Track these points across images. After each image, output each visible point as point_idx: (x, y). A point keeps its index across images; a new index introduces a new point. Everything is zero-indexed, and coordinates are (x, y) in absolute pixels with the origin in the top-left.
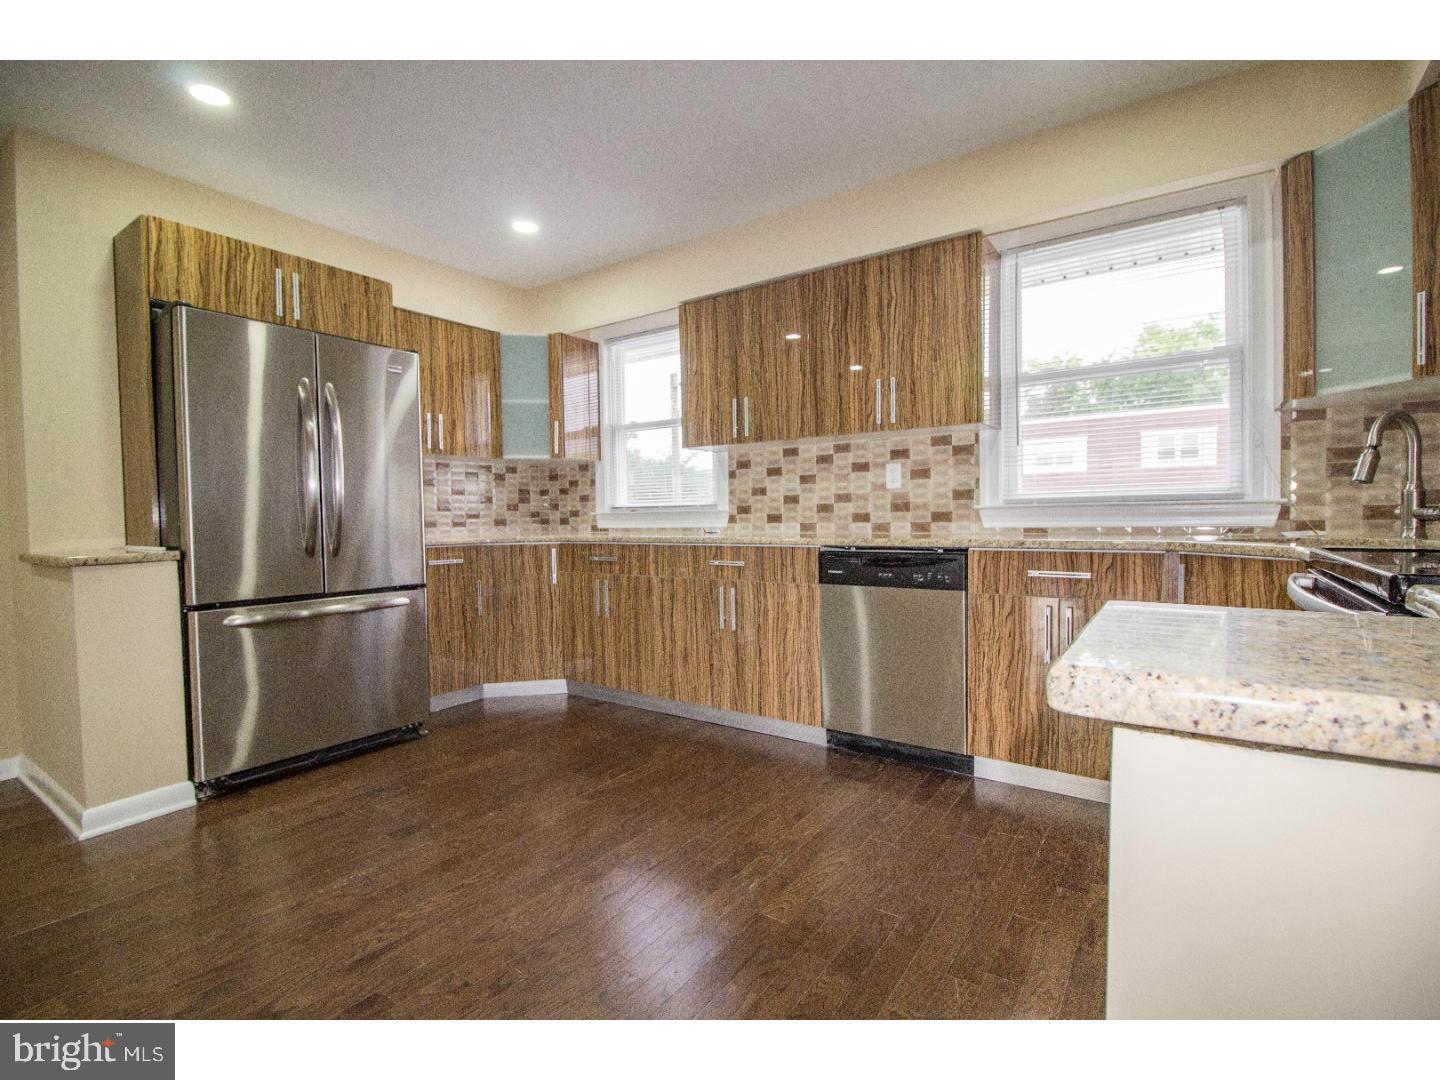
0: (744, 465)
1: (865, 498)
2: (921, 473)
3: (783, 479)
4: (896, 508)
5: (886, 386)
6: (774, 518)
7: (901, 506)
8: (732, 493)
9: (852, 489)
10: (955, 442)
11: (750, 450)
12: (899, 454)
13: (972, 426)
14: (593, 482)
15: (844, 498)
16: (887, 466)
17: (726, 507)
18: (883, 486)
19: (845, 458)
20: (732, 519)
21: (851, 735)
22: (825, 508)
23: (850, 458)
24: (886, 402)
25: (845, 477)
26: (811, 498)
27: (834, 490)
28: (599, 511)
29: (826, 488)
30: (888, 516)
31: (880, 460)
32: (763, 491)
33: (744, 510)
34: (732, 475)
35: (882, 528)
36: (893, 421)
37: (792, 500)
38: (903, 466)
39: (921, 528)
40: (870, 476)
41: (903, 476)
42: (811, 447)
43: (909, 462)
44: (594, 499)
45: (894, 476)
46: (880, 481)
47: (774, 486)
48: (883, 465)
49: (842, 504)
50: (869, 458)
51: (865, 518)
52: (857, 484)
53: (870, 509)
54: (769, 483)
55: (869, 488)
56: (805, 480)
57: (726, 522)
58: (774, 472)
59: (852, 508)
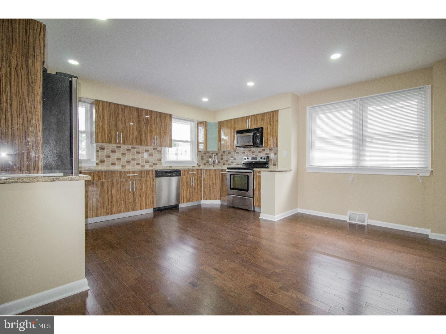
0: (103, 149)
1: (139, 160)
2: (151, 155)
3: (116, 154)
4: (146, 162)
5: (157, 138)
6: (113, 164)
7: (147, 162)
8: (97, 156)
9: (136, 157)
10: (158, 150)
11: (105, 145)
12: (146, 151)
13: (161, 148)
15: (134, 159)
16: (145, 153)
17: (95, 160)
19: (134, 150)
20: (97, 164)
21: (157, 208)
22: (128, 162)
23: (136, 150)
24: (157, 141)
25: (134, 155)
26: (125, 159)
27: (131, 158)
29: (129, 157)
30: (145, 164)
31: (143, 152)
32: (109, 157)
33: (102, 161)
34: (98, 151)
35: (143, 166)
37: (119, 159)
38: (148, 153)
39: (151, 166)
40: (140, 155)
41: (148, 156)
42: (125, 147)
45: (146, 155)
46: (143, 156)
47: (113, 155)
48: (143, 153)
49: (133, 161)
50: (140, 151)
51: (139, 164)
53: (140, 162)
54: (111, 155)
55: (140, 157)
56: (123, 154)
57: (95, 165)
58: (113, 152)
59: (136, 162)
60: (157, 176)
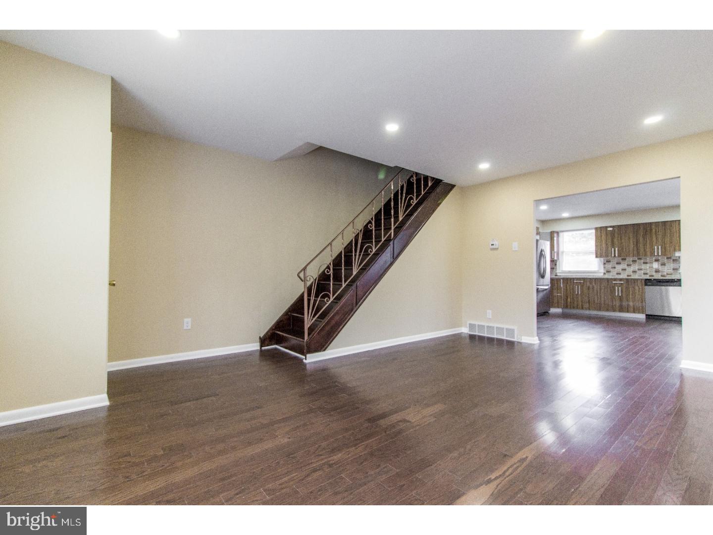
0: (609, 262)
1: (647, 270)
2: (663, 264)
3: (621, 265)
4: (656, 272)
5: (658, 248)
6: (618, 273)
8: (604, 268)
9: (643, 267)
11: (611, 259)
12: (656, 261)
14: (556, 265)
15: (640, 270)
16: (654, 263)
17: (602, 271)
18: (652, 267)
20: (604, 274)
22: (634, 271)
23: (642, 261)
24: (658, 250)
25: (641, 265)
26: (630, 270)
27: (637, 268)
28: (558, 271)
29: (635, 267)
30: (654, 273)
32: (615, 268)
33: (608, 272)
34: (604, 264)
35: (652, 275)
36: (660, 254)
37: (624, 270)
38: (658, 263)
39: (663, 275)
40: (648, 265)
41: (658, 265)
42: (631, 258)
43: (660, 263)
44: (556, 268)
45: (655, 265)
48: (652, 263)
50: (648, 261)
51: (647, 274)
52: (643, 266)
53: (648, 272)
54: (617, 266)
55: (648, 267)
56: (628, 265)
57: (602, 274)
58: (618, 263)
59: (642, 272)
60: (646, 285)
